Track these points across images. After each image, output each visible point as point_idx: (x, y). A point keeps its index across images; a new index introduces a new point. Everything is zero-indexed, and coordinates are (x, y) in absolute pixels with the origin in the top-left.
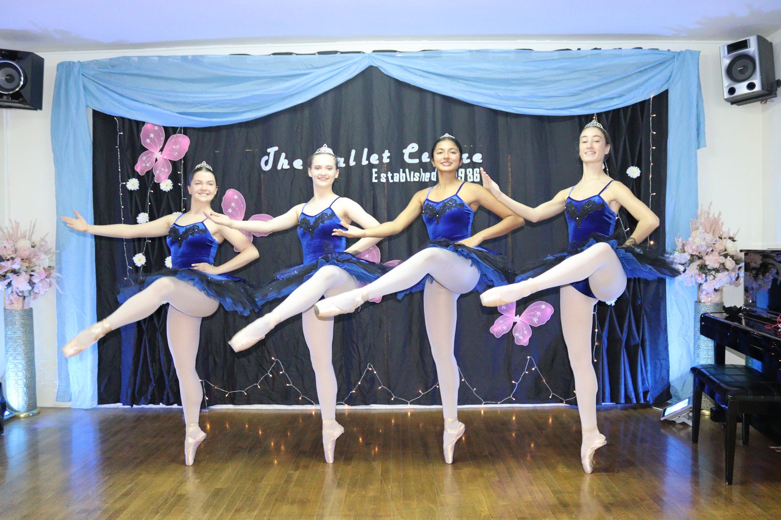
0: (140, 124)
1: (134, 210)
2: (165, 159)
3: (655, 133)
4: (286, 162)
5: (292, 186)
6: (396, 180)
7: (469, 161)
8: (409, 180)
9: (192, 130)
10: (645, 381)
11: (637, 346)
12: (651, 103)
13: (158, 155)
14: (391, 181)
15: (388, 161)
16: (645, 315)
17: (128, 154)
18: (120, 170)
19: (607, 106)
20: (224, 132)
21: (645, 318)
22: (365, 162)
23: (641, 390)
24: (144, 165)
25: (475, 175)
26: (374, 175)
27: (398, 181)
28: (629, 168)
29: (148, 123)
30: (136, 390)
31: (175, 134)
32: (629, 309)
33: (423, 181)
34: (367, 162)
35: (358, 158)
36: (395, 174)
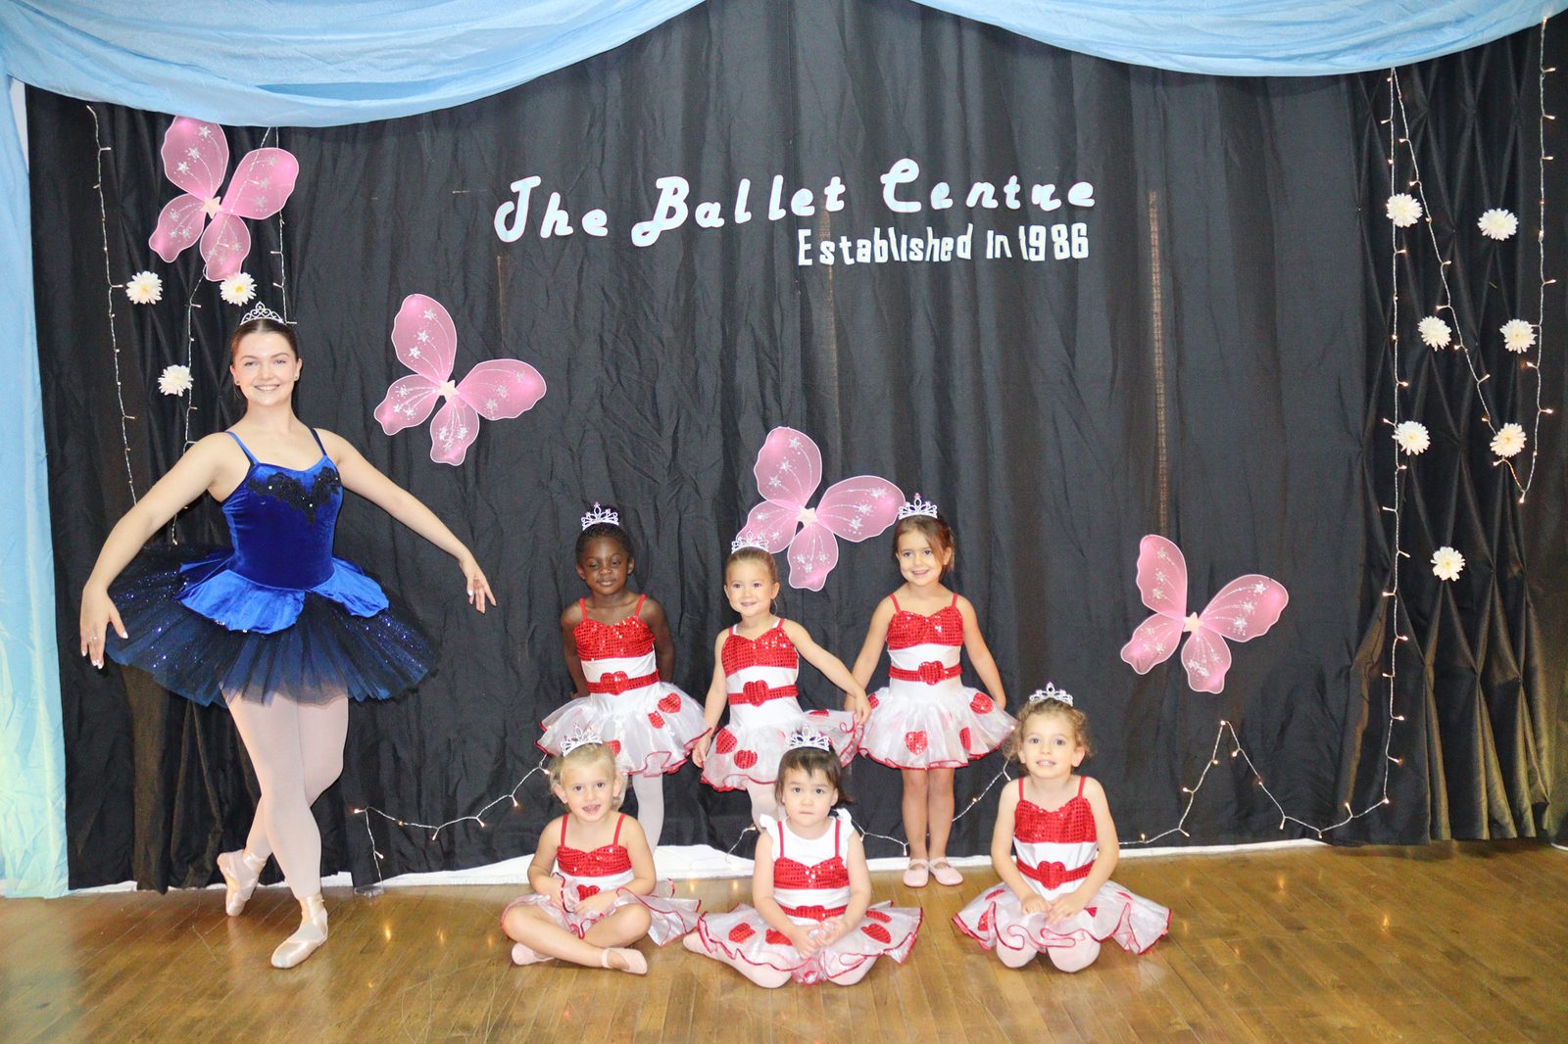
0: (157, 122)
1: (149, 359)
2: (233, 216)
3: (1552, 118)
4: (564, 216)
5: (580, 283)
6: (864, 256)
7: (1057, 203)
8: (896, 258)
9: (302, 138)
10: (1537, 779)
11: (1511, 689)
12: (1543, 36)
13: (212, 206)
14: (849, 261)
15: (840, 205)
16: (1532, 605)
17: (130, 205)
18: (106, 249)
19: (1424, 47)
20: (390, 142)
21: (1531, 611)
22: (776, 213)
23: (1526, 804)
24: (173, 234)
25: (1076, 240)
26: (804, 247)
27: (867, 260)
28: (1485, 214)
29: (180, 118)
30: (174, 847)
31: (259, 147)
32: (1490, 589)
33: (936, 259)
34: (782, 213)
35: (760, 201)
36: (860, 243)
